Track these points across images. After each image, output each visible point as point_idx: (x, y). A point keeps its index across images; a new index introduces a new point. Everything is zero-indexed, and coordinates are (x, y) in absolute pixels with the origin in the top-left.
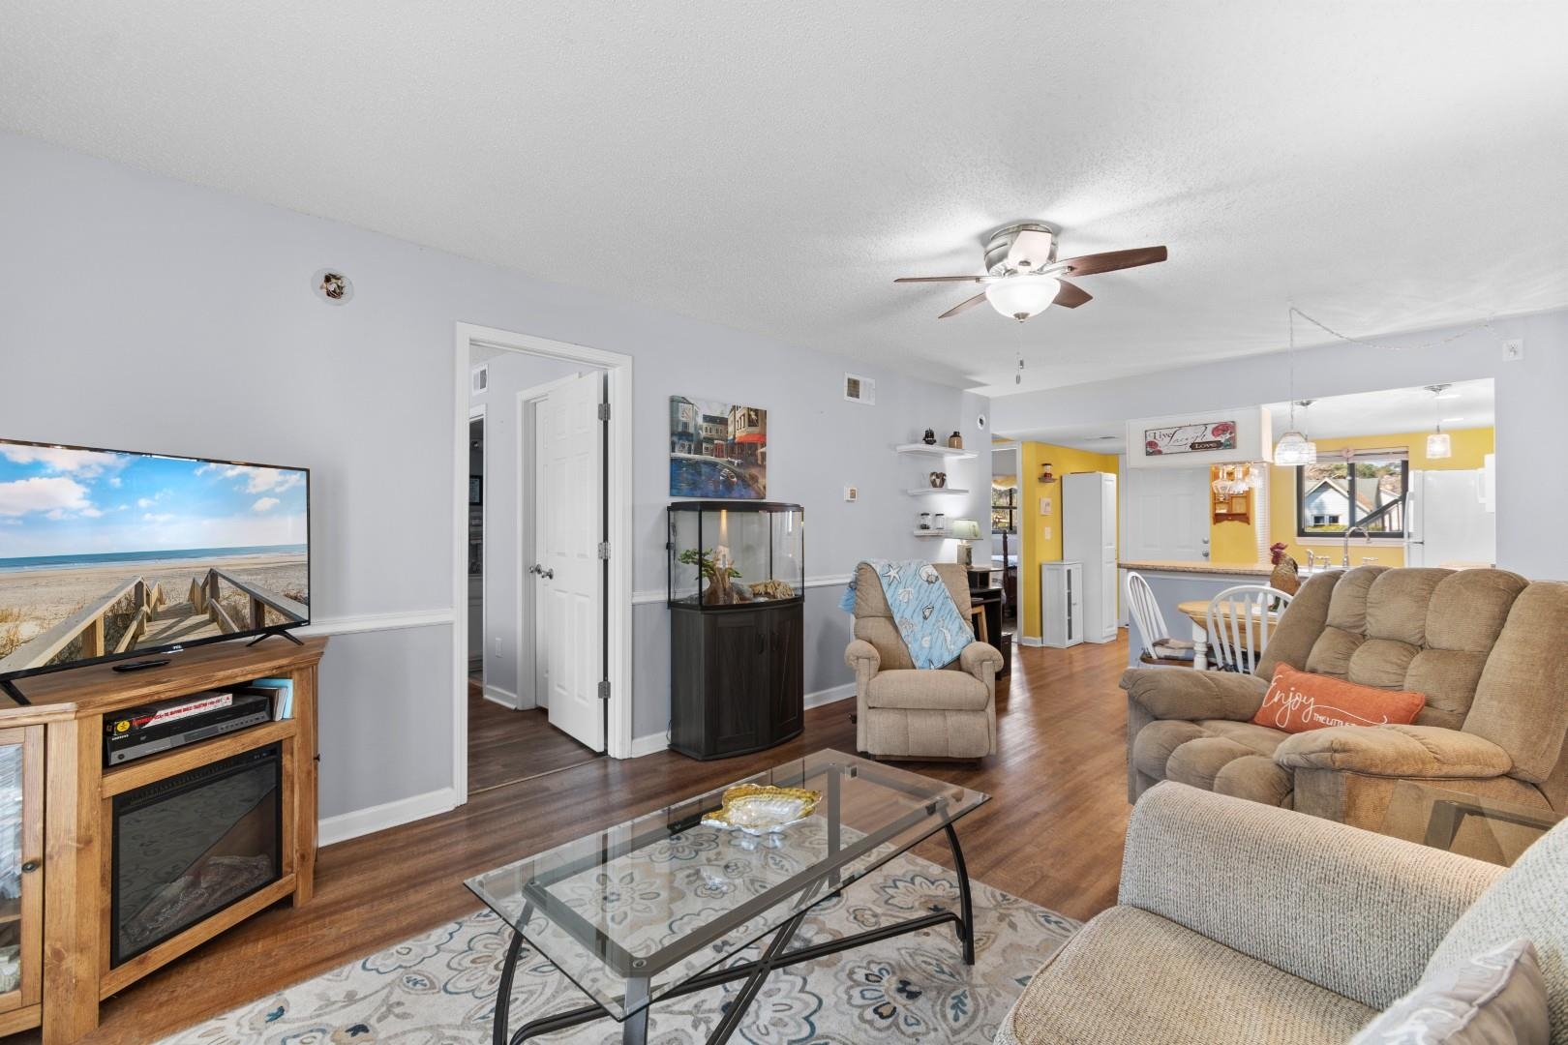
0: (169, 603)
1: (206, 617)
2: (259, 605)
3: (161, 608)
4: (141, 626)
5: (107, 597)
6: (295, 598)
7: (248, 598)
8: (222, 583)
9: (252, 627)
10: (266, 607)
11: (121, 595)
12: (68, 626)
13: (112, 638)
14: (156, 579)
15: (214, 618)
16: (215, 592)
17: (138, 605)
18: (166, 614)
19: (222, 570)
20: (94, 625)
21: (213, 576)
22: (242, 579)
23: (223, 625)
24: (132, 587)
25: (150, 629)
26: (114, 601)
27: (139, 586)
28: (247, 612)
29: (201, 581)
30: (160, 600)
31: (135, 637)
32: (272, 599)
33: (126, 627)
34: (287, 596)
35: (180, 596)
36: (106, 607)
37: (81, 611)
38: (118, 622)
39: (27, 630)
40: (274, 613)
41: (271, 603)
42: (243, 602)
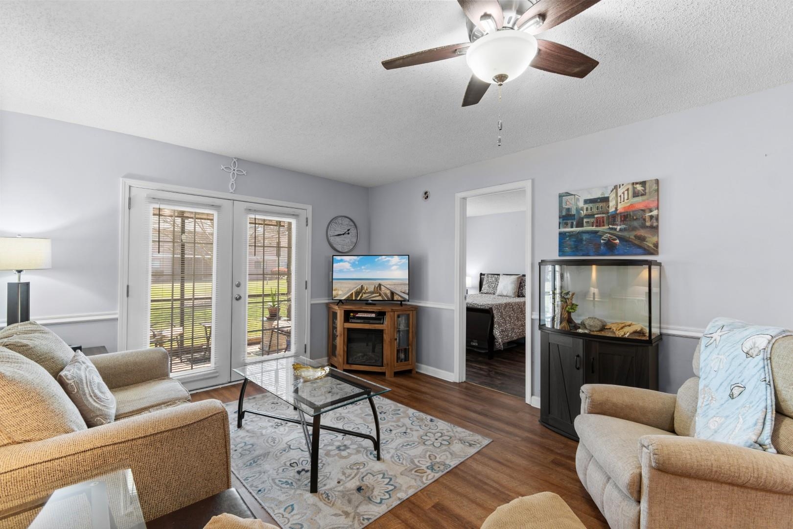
0: (369, 290)
1: (378, 295)
2: (392, 293)
3: (367, 291)
4: (362, 294)
5: (356, 288)
6: (404, 293)
7: (389, 291)
8: (382, 287)
9: (391, 299)
10: (395, 294)
11: (358, 288)
12: (348, 293)
13: (356, 296)
14: (366, 284)
15: (380, 295)
16: (380, 289)
17: (362, 290)
18: (368, 293)
19: (382, 284)
20: (352, 293)
21: (380, 285)
22: (388, 286)
23: (382, 297)
24: (360, 286)
25: (364, 296)
26: (356, 289)
27: (362, 286)
28: (389, 295)
29: (377, 286)
30: (367, 289)
31: (361, 297)
32: (397, 292)
33: (359, 295)
34: (401, 292)
35: (371, 289)
36: (355, 290)
37: (350, 290)
38: (357, 293)
39: (340, 292)
40: (397, 296)
41: (397, 294)
42: (388, 292)
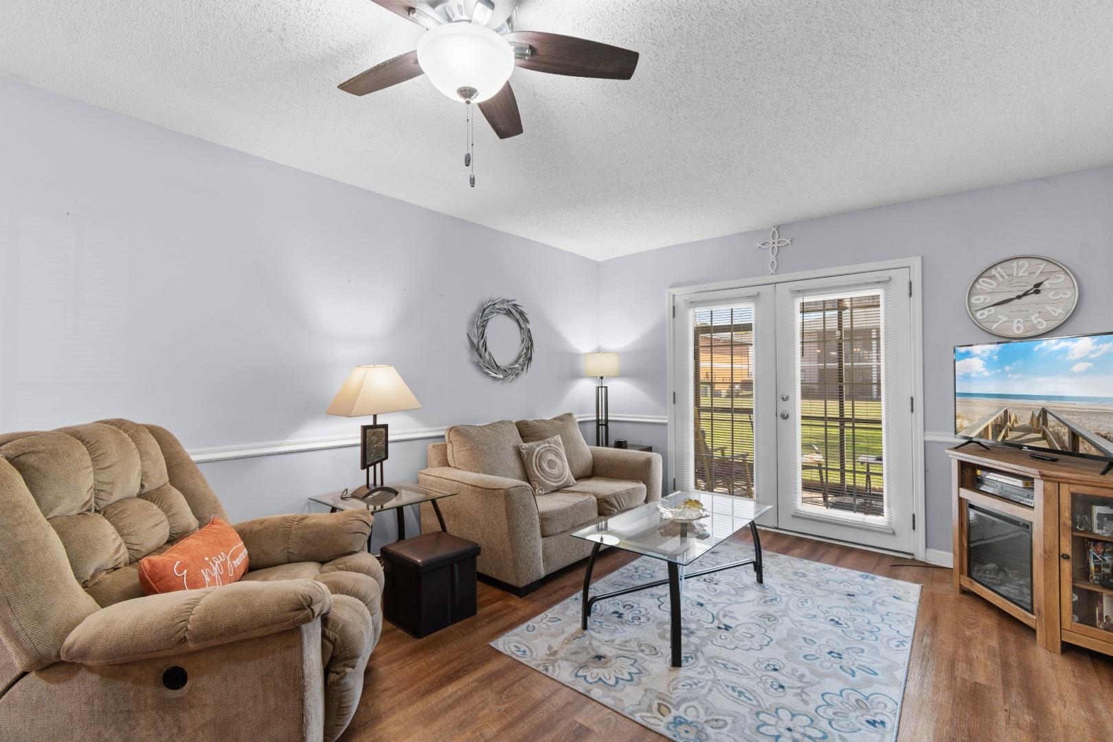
0: (1020, 423)
1: (1040, 435)
2: (1075, 436)
3: (1016, 425)
4: (1006, 432)
5: (993, 415)
6: (1105, 437)
7: (1067, 430)
8: (1050, 417)
9: (1070, 450)
10: (1080, 438)
11: (998, 415)
12: (979, 425)
13: (995, 435)
14: (1015, 408)
15: (1045, 437)
16: (1045, 422)
17: (1006, 422)
18: (1019, 429)
19: (1050, 409)
20: (987, 427)
21: (1044, 412)
22: (1064, 417)
23: (1050, 442)
24: (1002, 412)
25: (1011, 434)
26: (995, 417)
27: (1006, 412)
28: (1066, 438)
29: (1037, 414)
30: (1016, 421)
31: (1004, 437)
32: (1085, 434)
33: (1001, 431)
34: (1097, 434)
35: (1025, 420)
36: (992, 419)
37: (983, 420)
38: (998, 428)
39: (966, 423)
40: (1087, 445)
41: (1084, 437)
42: (1064, 431)
